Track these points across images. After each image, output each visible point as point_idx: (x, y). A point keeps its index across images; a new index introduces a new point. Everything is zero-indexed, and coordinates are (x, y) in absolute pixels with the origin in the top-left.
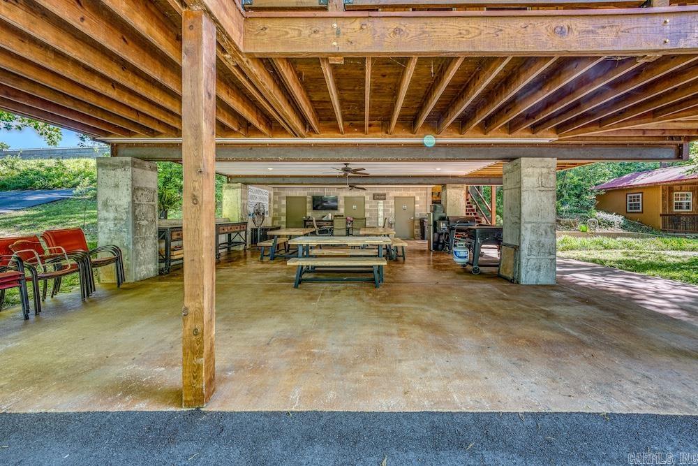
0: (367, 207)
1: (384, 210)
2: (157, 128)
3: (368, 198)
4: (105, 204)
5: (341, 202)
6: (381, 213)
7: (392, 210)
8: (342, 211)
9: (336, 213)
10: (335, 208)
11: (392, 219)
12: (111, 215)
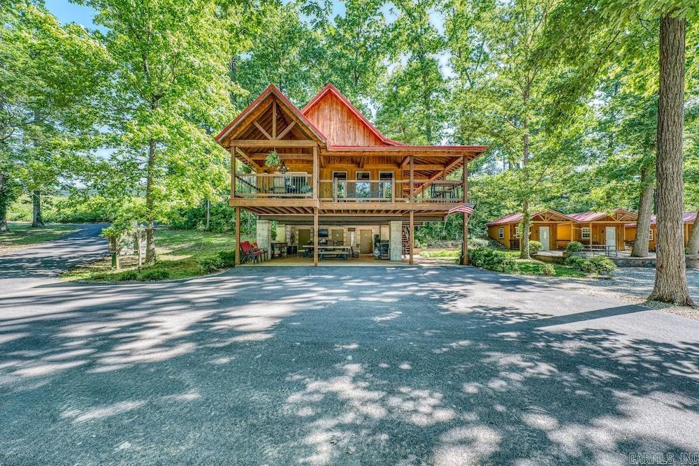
0: (345, 235)
1: (354, 237)
2: (278, 212)
3: (345, 230)
4: (259, 235)
5: (330, 232)
6: (352, 239)
7: (359, 237)
8: (330, 237)
9: (327, 239)
10: (326, 236)
11: (359, 243)
12: (261, 238)
